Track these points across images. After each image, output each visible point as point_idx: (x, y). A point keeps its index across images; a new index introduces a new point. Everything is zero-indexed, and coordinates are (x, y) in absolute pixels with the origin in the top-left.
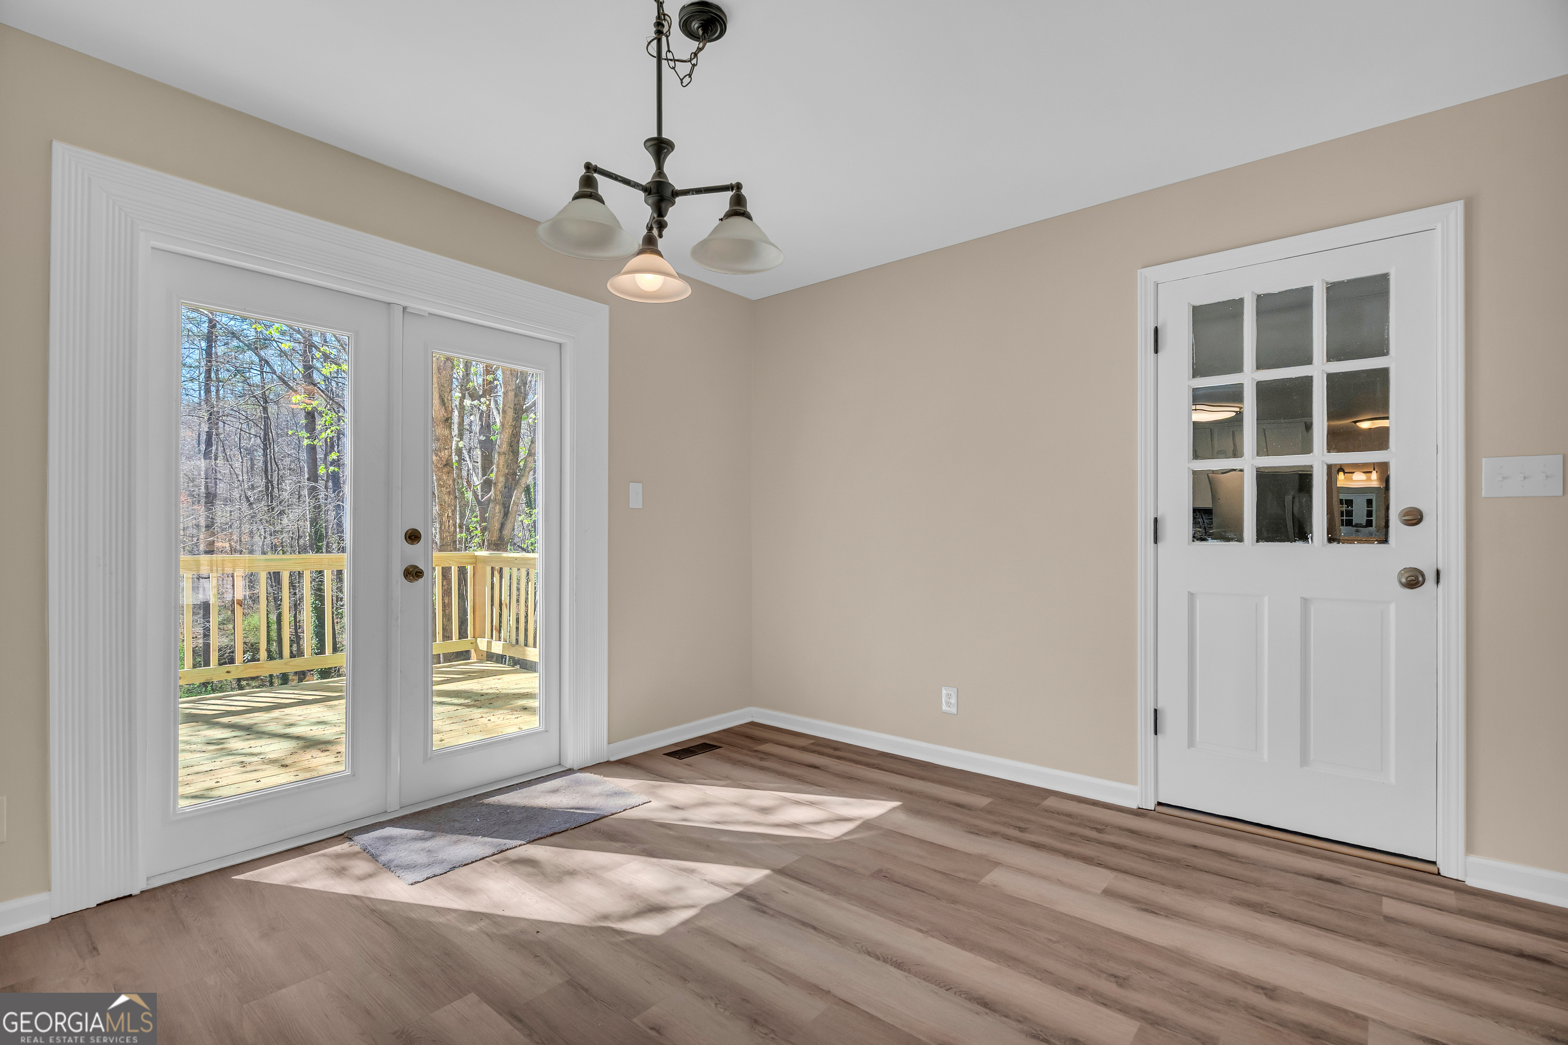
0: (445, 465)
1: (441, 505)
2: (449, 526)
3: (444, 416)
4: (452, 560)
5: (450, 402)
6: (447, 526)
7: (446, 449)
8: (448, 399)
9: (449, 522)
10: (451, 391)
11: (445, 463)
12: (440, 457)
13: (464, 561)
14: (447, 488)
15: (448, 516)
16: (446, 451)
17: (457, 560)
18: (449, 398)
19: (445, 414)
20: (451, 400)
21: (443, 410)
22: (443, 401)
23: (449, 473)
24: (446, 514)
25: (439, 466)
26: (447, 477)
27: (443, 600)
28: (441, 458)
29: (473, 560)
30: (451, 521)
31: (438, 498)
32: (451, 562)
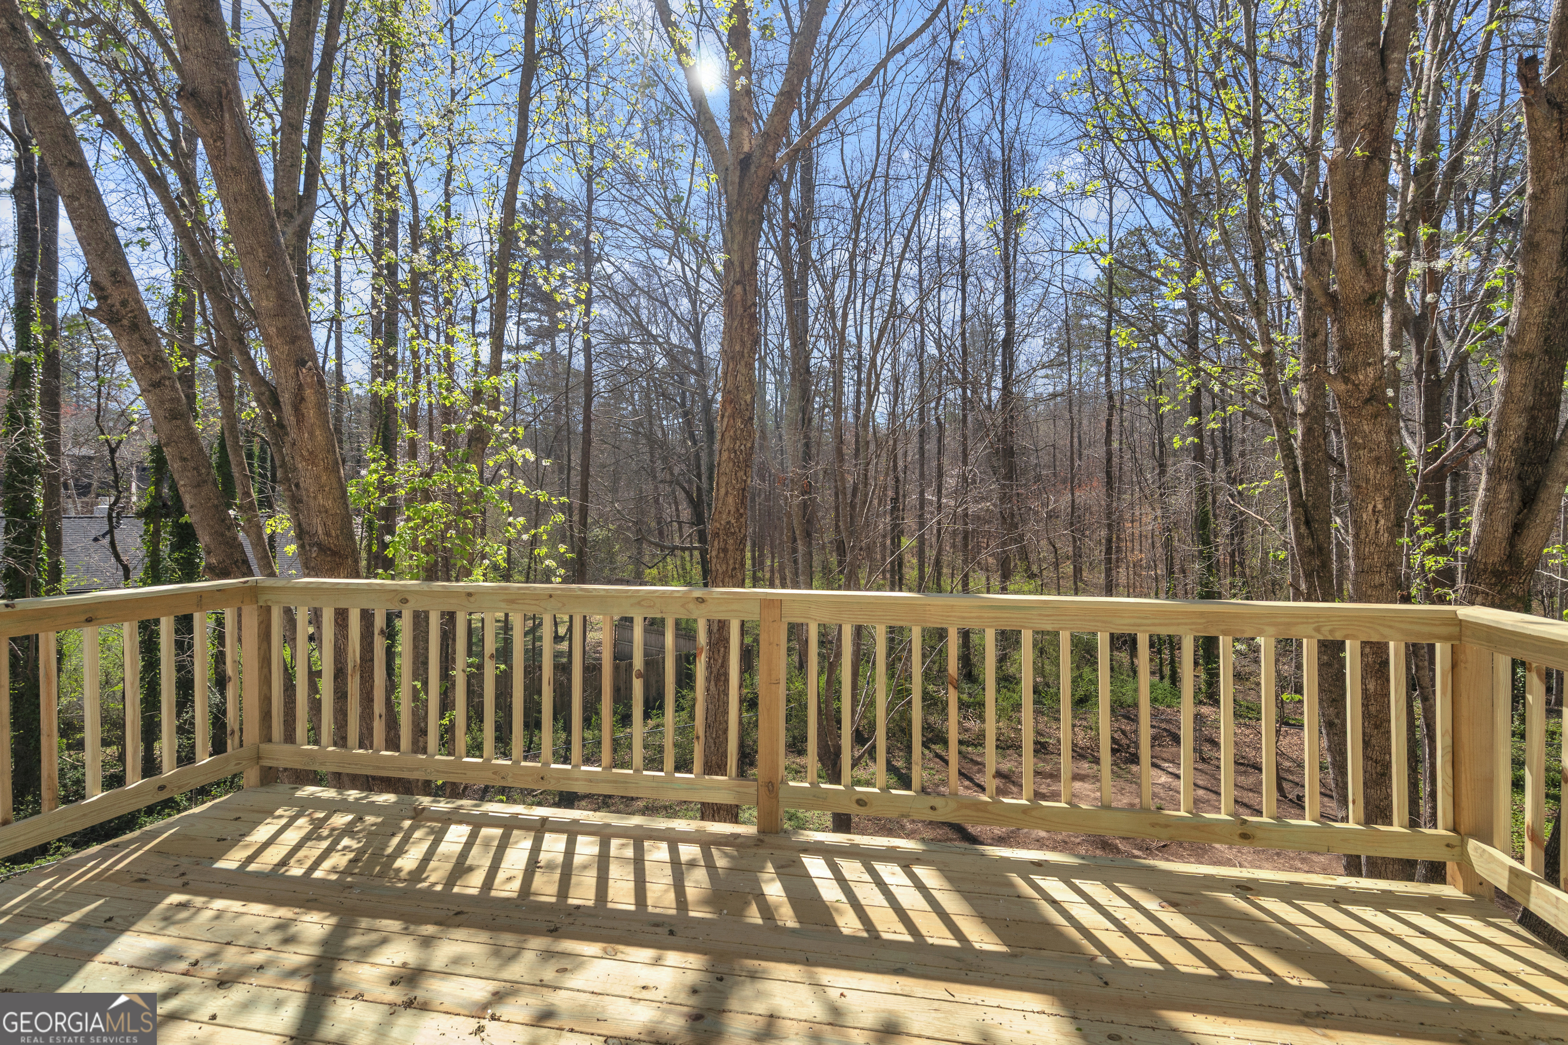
0: (1367, 401)
1: (1358, 487)
2: (1377, 532)
3: (1364, 291)
4: (1391, 627)
5: (1380, 257)
6: (1372, 532)
7: (1370, 364)
8: (1373, 251)
9: (1377, 522)
10: (1381, 229)
11: (1366, 395)
12: (1354, 384)
13: (1426, 629)
14: (1371, 450)
15: (1374, 511)
16: (1370, 370)
17: (1403, 626)
18: (1377, 247)
19: (1367, 286)
20: (1382, 252)
21: (1361, 277)
22: (1361, 257)
23: (1376, 417)
24: (1370, 507)
25: (1353, 403)
26: (1371, 427)
27: (1363, 683)
28: (1357, 386)
29: (1454, 630)
30: (1382, 522)
31: (1351, 472)
32: (1386, 631)
